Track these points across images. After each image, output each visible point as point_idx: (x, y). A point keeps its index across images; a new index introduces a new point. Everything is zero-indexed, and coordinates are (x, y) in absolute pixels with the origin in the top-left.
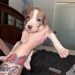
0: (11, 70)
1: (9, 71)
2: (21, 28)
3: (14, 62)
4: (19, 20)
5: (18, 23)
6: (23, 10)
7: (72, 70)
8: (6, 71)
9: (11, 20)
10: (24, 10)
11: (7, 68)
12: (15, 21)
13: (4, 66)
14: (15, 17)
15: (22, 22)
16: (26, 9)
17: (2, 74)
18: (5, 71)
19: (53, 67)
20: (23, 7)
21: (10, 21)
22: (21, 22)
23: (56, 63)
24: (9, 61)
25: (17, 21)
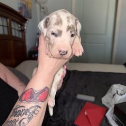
0: (31, 112)
1: (28, 113)
2: (21, 37)
3: (32, 99)
4: (15, 23)
5: (15, 29)
6: (19, 5)
7: (110, 94)
8: (24, 115)
9: (3, 26)
10: (22, 5)
11: (24, 111)
12: (9, 26)
13: (19, 109)
14: (8, 20)
15: (21, 25)
16: (24, 3)
17: (20, 120)
18: (22, 115)
19: (82, 93)
22: (19, 26)
23: (86, 87)
24: (25, 100)
25: (13, 26)
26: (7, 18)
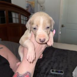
6: (27, 5)
12: (19, 18)
14: (19, 14)
16: (30, 4)
20: (27, 2)
21: (15, 19)
22: (26, 18)
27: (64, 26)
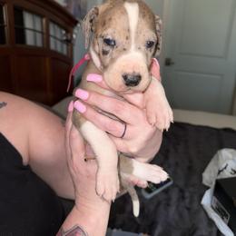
2: (65, 52)
4: (56, 26)
5: (55, 38)
12: (45, 31)
15: (67, 31)
22: (64, 32)
25: (52, 32)
26: (42, 16)
27: (173, 63)
